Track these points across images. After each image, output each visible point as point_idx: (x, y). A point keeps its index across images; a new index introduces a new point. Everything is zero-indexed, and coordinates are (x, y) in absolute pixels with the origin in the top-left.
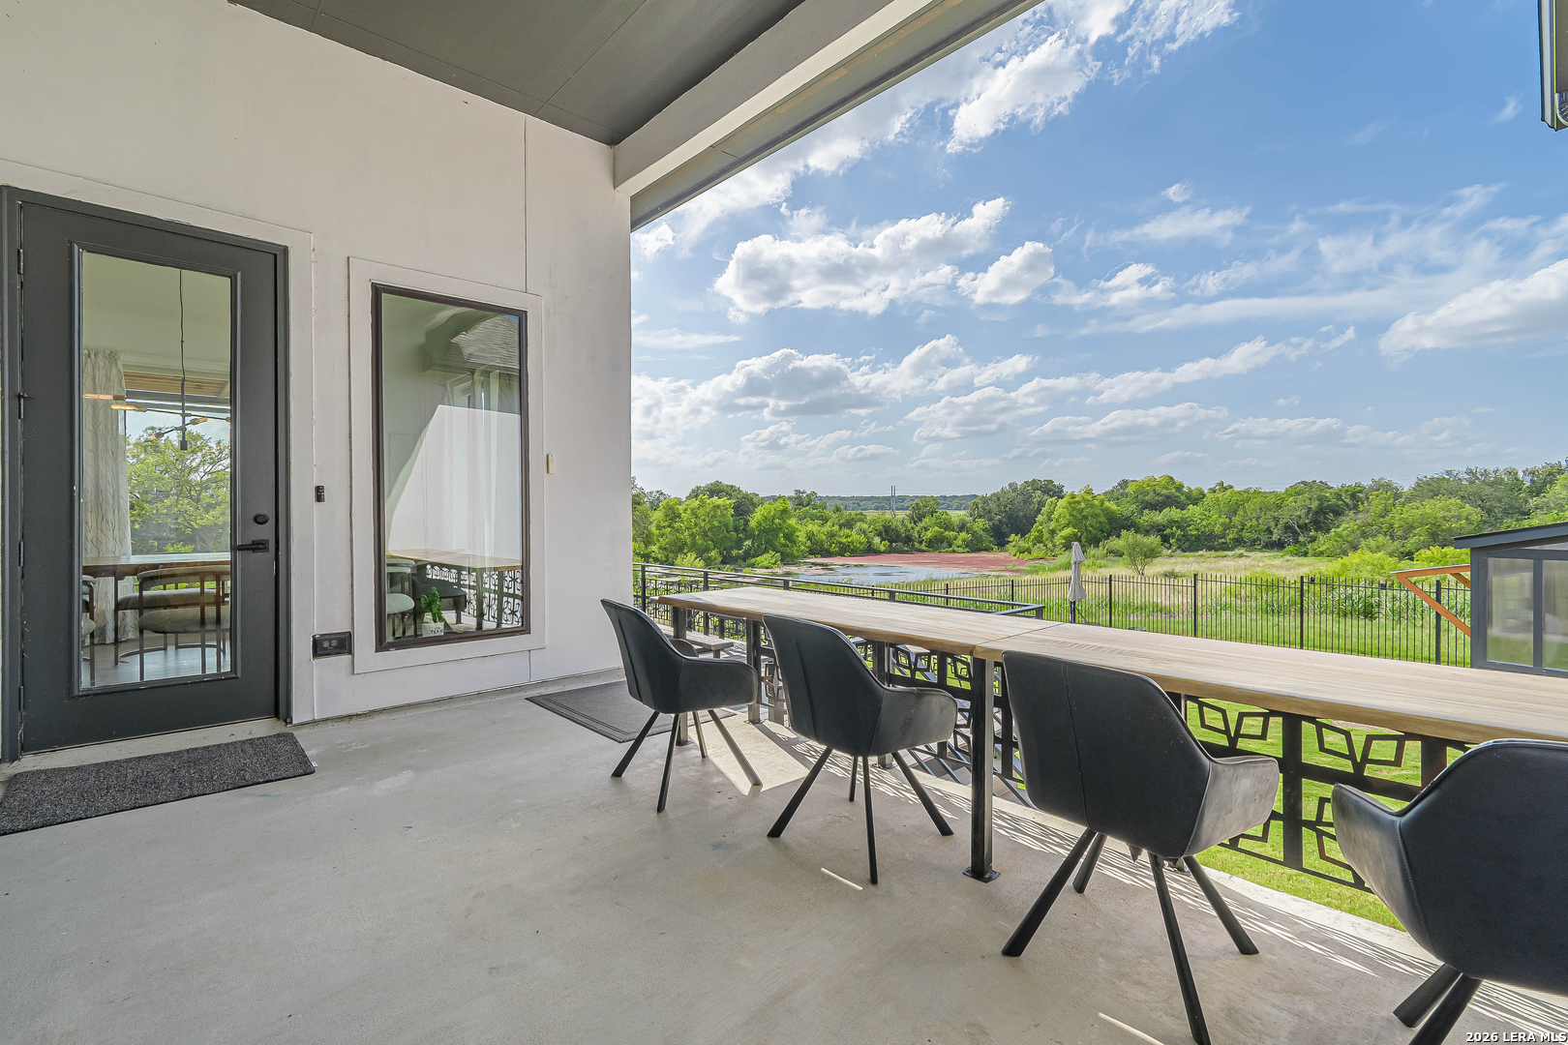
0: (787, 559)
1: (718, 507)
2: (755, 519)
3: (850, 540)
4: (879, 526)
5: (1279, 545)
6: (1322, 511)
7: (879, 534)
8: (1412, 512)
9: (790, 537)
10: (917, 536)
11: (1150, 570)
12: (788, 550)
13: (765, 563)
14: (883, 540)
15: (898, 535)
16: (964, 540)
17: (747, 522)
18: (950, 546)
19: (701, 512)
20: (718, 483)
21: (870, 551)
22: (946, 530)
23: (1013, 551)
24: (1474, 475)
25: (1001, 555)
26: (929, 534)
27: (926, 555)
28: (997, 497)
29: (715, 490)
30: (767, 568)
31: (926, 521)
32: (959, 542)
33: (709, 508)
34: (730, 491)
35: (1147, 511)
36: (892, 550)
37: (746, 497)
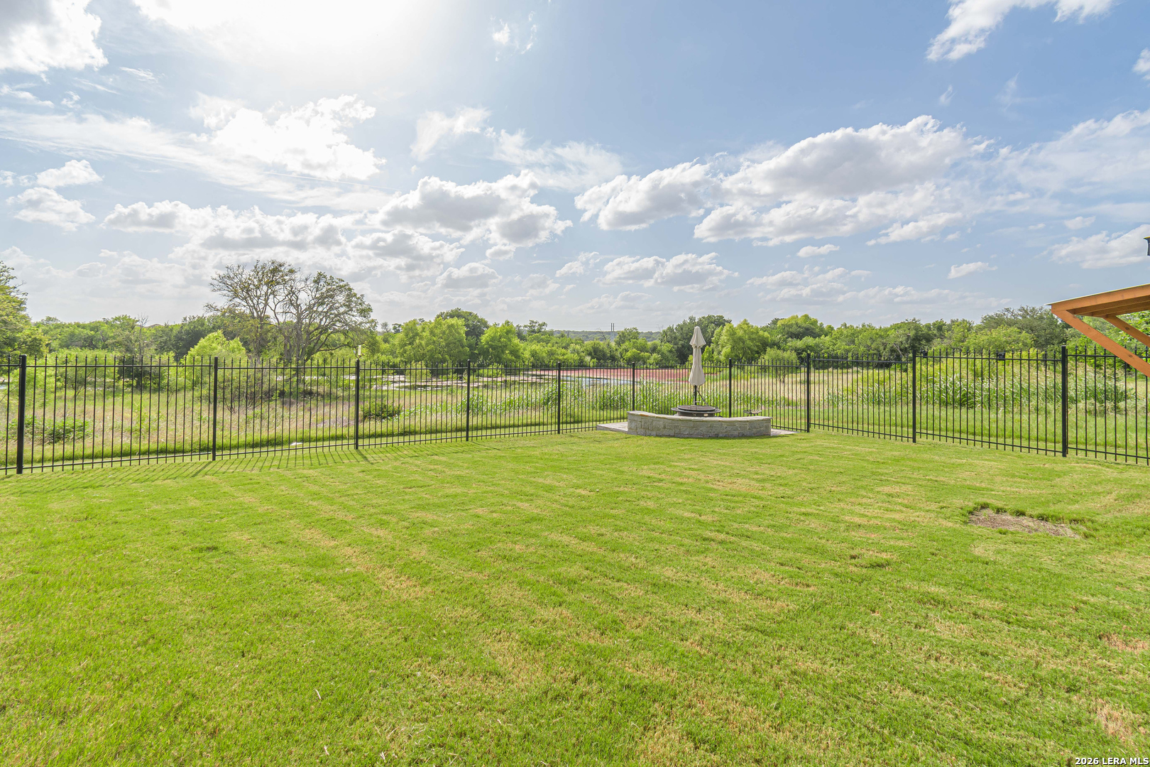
0: (509, 371)
1: (454, 326)
2: (485, 337)
3: (565, 357)
4: (589, 347)
5: (887, 365)
6: (917, 339)
7: (590, 354)
8: (983, 338)
9: (516, 353)
10: (619, 356)
12: (512, 364)
14: (593, 358)
15: (604, 355)
16: (655, 360)
17: (478, 340)
18: (645, 363)
19: (437, 331)
20: (457, 310)
21: (581, 366)
22: (641, 351)
24: (1026, 311)
25: (683, 371)
26: (629, 354)
28: (682, 327)
29: (456, 314)
31: (626, 345)
32: (651, 361)
33: (444, 327)
34: (468, 316)
35: (790, 339)
36: (599, 366)
37: (481, 321)
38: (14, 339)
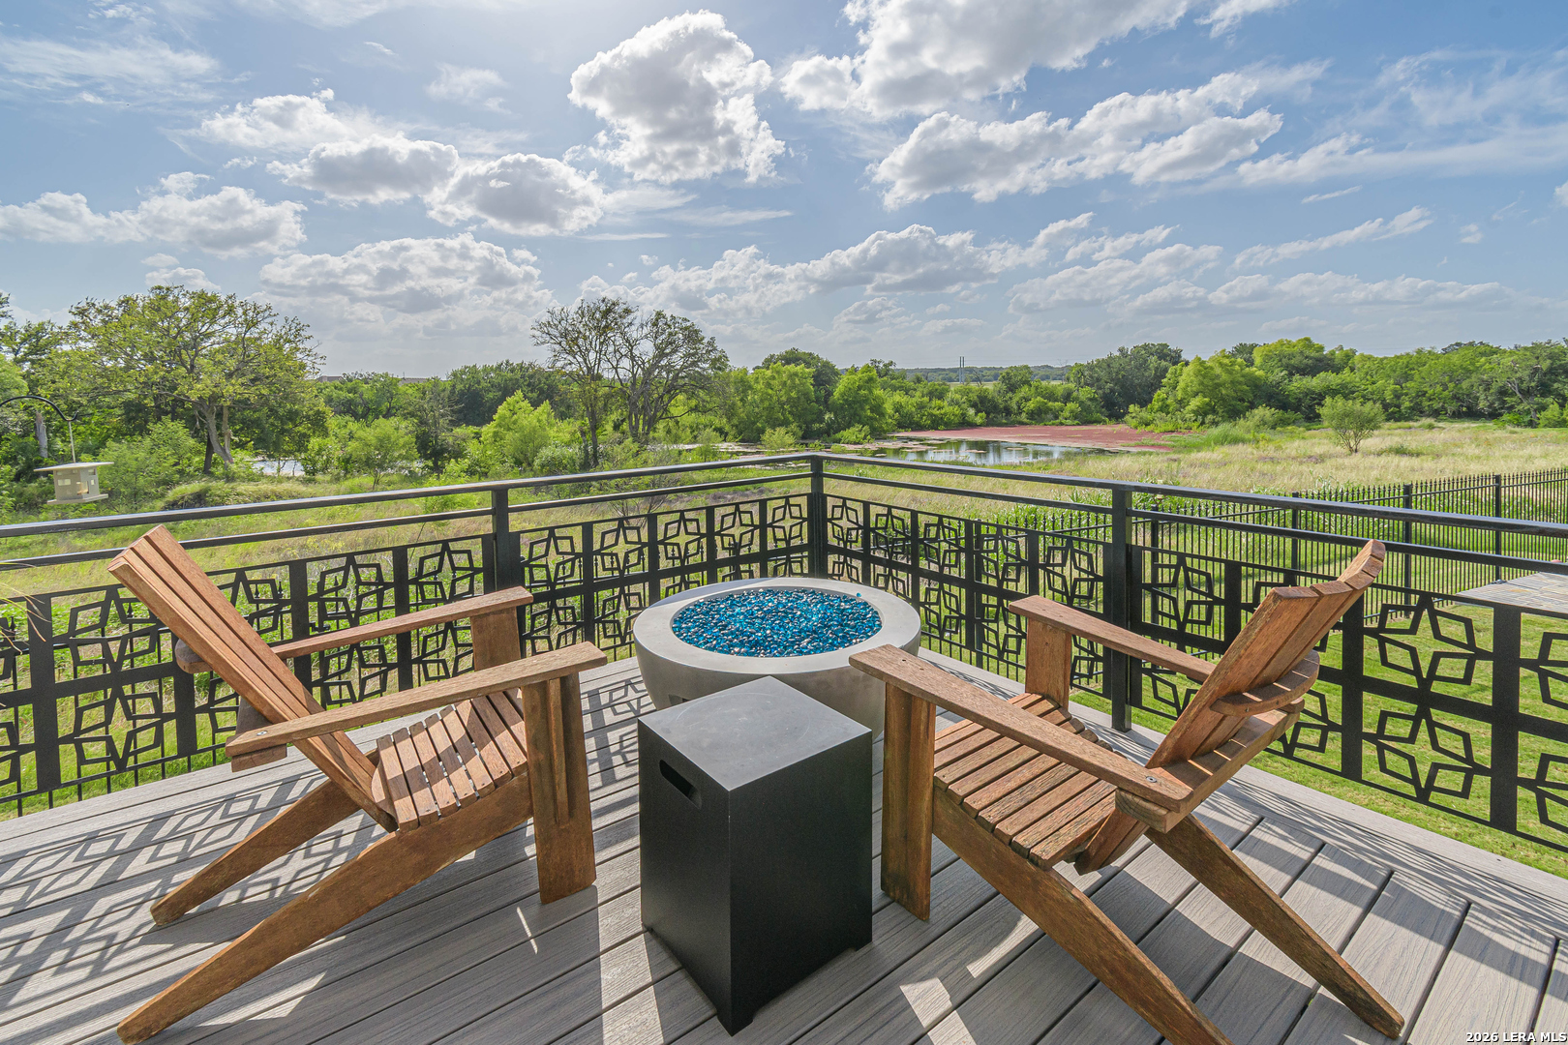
0: (878, 434)
1: (796, 374)
2: (838, 390)
3: (943, 412)
4: (974, 397)
5: (1493, 415)
6: (1553, 371)
7: (974, 405)
9: (878, 409)
10: (1016, 407)
11: (1366, 443)
12: (876, 425)
13: (853, 438)
14: (979, 411)
15: (995, 406)
16: (1072, 412)
17: (829, 394)
18: (1057, 418)
19: (775, 383)
20: (794, 351)
21: (965, 424)
22: (1049, 400)
23: (1134, 422)
25: (1121, 427)
26: (1031, 405)
27: (1029, 428)
28: (1108, 363)
29: (791, 358)
30: (855, 443)
31: (1024, 391)
32: (1066, 414)
33: (785, 377)
34: (808, 359)
35: (1297, 376)
36: (990, 423)
37: (826, 365)
38: (297, 413)
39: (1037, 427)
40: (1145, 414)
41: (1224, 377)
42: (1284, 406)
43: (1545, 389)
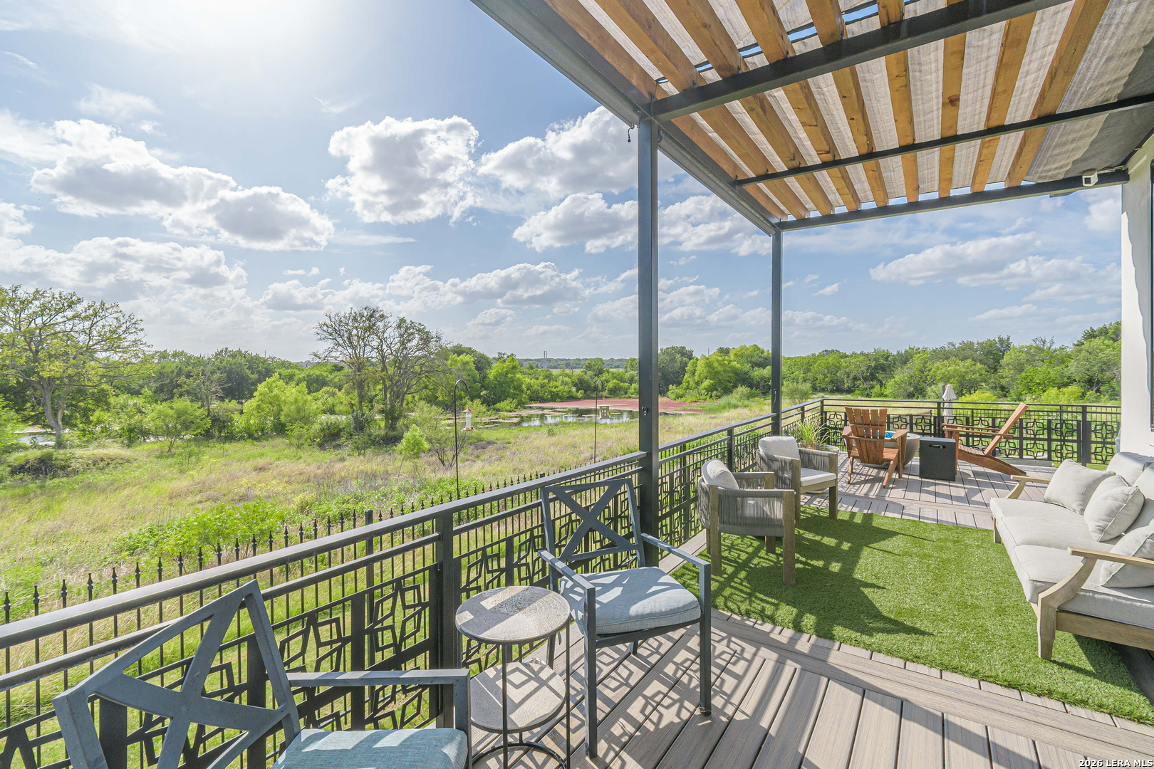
0: (522, 405)
1: (465, 362)
2: (492, 373)
3: (558, 389)
4: (575, 379)
7: (575, 385)
9: (518, 388)
10: (601, 387)
12: (519, 398)
13: (508, 408)
14: (579, 389)
15: (589, 386)
16: (636, 389)
17: (487, 376)
18: (626, 393)
20: (460, 346)
21: (571, 398)
22: (621, 382)
23: (673, 396)
25: (665, 399)
26: (611, 385)
27: (610, 400)
29: (459, 351)
30: (510, 411)
31: (605, 375)
32: (632, 390)
34: (469, 351)
35: (756, 368)
36: (586, 397)
37: (483, 356)
39: (617, 399)
40: (680, 391)
41: (720, 368)
42: (751, 386)
43: (873, 377)
